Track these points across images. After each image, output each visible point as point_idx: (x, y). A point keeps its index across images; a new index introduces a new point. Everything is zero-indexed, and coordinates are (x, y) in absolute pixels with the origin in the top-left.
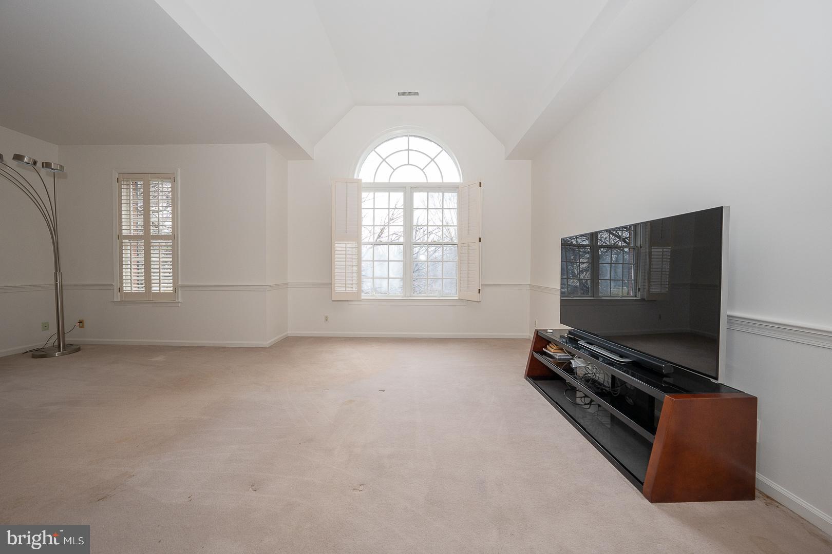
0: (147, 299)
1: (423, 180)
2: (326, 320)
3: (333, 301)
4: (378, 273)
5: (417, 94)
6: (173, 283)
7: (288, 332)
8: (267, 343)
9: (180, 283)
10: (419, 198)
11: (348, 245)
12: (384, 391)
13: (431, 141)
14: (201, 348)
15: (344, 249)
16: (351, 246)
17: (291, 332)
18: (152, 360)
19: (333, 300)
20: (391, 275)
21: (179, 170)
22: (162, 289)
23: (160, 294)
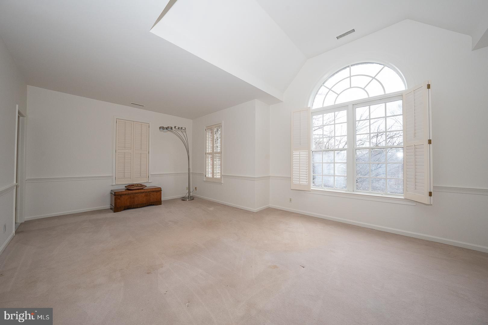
0: (213, 181)
1: (366, 96)
2: (291, 201)
3: (292, 190)
4: (326, 172)
5: (353, 30)
6: (221, 174)
7: (270, 205)
8: (256, 210)
9: (223, 174)
10: (361, 112)
11: (301, 153)
12: (304, 267)
13: (373, 63)
14: (228, 206)
15: (299, 155)
16: (303, 154)
17: (271, 205)
18: (209, 209)
19: (292, 188)
20: (336, 173)
21: (223, 121)
22: (217, 176)
23: (216, 179)
